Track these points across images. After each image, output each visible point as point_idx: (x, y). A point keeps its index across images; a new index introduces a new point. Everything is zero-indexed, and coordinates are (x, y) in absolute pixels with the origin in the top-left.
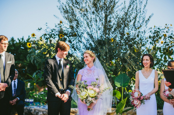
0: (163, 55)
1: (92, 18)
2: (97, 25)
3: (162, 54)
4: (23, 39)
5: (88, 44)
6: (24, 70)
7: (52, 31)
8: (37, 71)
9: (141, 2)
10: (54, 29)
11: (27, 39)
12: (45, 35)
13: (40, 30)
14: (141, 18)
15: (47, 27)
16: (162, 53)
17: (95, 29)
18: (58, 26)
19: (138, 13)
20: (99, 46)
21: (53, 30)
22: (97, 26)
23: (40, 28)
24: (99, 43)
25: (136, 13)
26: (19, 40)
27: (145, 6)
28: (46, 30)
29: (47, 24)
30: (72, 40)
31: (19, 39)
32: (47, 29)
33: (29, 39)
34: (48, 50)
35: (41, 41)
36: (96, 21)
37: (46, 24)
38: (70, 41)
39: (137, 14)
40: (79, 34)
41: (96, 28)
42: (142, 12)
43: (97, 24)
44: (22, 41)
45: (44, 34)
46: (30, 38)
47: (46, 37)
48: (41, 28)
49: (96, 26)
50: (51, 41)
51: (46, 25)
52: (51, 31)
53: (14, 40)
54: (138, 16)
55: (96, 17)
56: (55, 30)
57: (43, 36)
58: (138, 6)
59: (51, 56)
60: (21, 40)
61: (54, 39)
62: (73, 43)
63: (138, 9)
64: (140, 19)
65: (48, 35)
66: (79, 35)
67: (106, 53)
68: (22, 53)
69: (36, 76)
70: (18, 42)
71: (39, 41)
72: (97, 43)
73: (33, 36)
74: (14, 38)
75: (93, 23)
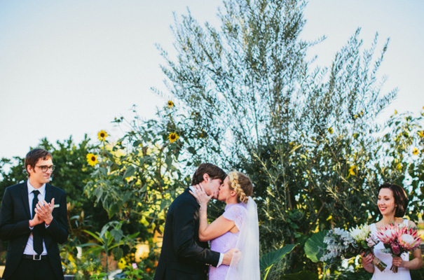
0: (418, 181)
1: (244, 92)
2: (255, 110)
3: (417, 179)
4: (70, 142)
5: (236, 156)
6: (76, 219)
7: (149, 126)
8: (111, 223)
9: (370, 56)
10: (152, 121)
11: (81, 143)
12: (133, 133)
13: (119, 121)
14: (366, 93)
15: (135, 114)
16: (416, 176)
17: (253, 120)
18: (164, 113)
19: (359, 82)
20: (264, 160)
21: (151, 123)
22: (257, 112)
23: (118, 118)
24: (262, 155)
25: (356, 81)
26: (62, 146)
27: (378, 64)
28: (134, 121)
29: (136, 109)
30: (196, 148)
31: (62, 142)
32: (136, 120)
33: (85, 143)
34: (138, 170)
35: (123, 148)
36: (253, 99)
37: (134, 108)
38: (192, 150)
39: (357, 85)
40: (214, 132)
41: (254, 116)
42: (369, 78)
43: (256, 107)
44: (69, 147)
45: (130, 131)
46: (87, 139)
47: (134, 138)
48: (122, 118)
49: (254, 113)
50: (145, 149)
51: (132, 111)
52: (145, 126)
53: (49, 144)
54: (360, 89)
55: (253, 91)
56: (156, 122)
57: (128, 137)
58: (362, 65)
59: (145, 185)
60: (66, 145)
61: (153, 143)
62: (198, 153)
63: (360, 71)
64: (365, 96)
65: (137, 135)
66: (212, 135)
67: (281, 178)
68: (71, 176)
69: (106, 235)
70: (58, 148)
71: (117, 149)
72: (258, 155)
73: (102, 138)
74: (48, 140)
75: (247, 105)
